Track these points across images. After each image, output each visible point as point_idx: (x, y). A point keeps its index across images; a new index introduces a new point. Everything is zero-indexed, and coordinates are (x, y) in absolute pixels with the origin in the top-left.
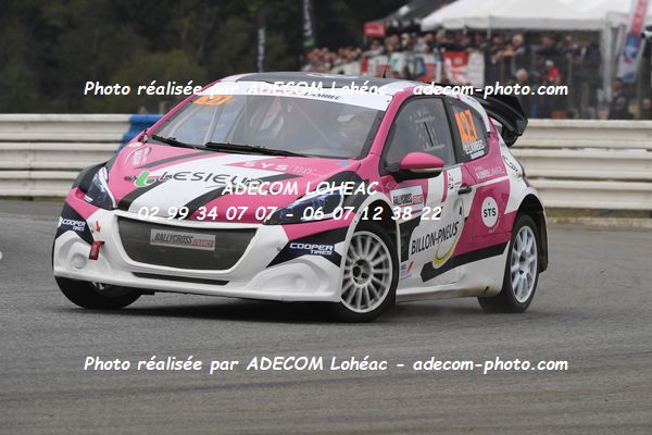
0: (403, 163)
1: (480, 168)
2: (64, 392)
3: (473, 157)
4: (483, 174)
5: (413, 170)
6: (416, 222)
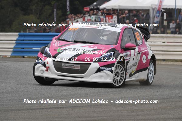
0: (126, 46)
3: (140, 44)
4: (142, 49)
6: (129, 61)
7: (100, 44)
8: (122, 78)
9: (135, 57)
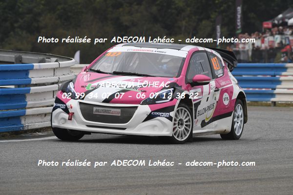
0: (194, 79)
1: (221, 81)
2: (131, 186)
3: (219, 76)
4: (223, 83)
5: (198, 82)
6: (199, 103)
7: (153, 76)
8: (188, 128)
9: (209, 96)
